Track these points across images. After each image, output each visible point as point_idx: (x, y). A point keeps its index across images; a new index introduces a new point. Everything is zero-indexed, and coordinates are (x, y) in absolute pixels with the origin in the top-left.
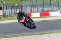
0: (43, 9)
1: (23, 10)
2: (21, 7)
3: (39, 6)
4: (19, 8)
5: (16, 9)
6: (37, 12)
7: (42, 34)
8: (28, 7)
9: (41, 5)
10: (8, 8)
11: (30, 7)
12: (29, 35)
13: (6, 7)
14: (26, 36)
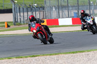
0: (77, 12)
1: (46, 14)
2: (43, 9)
3: (71, 8)
4: (40, 11)
5: (34, 13)
6: (69, 17)
7: (76, 52)
8: (54, 10)
9: (74, 6)
10: (21, 9)
11: (57, 10)
12: (56, 54)
13: (18, 8)
14: (50, 55)
